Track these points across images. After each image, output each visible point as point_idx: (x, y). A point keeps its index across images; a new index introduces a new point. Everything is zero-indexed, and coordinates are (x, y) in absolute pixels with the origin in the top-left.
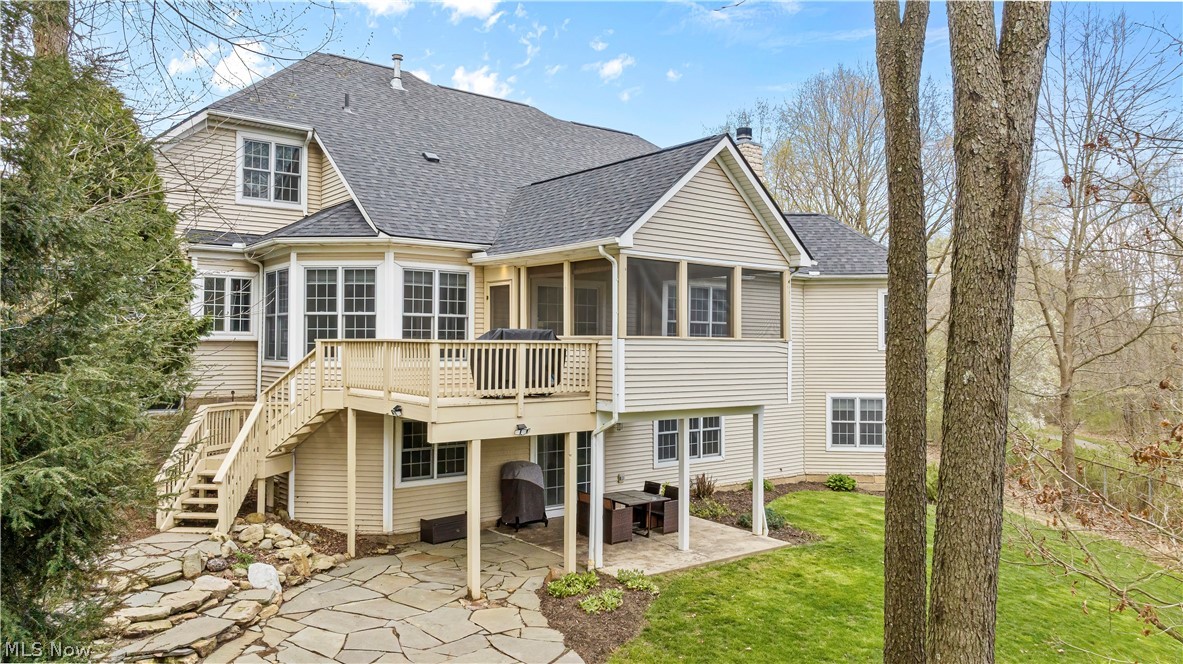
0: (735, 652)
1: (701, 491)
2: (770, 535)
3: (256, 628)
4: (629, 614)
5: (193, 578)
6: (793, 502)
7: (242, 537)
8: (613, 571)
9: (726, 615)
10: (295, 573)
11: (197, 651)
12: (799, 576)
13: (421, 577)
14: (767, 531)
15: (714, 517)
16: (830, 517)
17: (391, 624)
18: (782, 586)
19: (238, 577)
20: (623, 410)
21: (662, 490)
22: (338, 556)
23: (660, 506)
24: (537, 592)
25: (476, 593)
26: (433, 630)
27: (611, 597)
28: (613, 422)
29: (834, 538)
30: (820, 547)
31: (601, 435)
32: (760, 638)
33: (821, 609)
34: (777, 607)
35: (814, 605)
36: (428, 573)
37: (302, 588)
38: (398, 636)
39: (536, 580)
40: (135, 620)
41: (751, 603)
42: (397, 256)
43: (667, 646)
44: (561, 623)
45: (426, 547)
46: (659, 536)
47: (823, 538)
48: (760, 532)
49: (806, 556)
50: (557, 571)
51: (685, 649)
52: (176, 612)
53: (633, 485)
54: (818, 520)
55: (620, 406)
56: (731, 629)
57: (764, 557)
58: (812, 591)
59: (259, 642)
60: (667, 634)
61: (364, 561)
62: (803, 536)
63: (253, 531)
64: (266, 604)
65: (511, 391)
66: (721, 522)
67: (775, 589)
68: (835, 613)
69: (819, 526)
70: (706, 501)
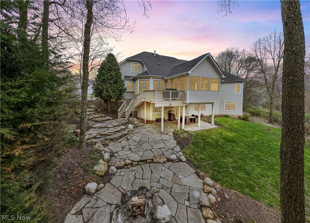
0: (210, 149)
1: (202, 116)
2: (215, 125)
3: (127, 135)
4: (189, 139)
5: (120, 126)
6: (218, 119)
7: (129, 120)
8: (186, 130)
9: (208, 141)
10: (136, 126)
11: (116, 139)
12: (221, 133)
13: (155, 128)
14: (214, 124)
15: (204, 121)
16: (226, 122)
17: (148, 136)
18: (218, 135)
19: (127, 126)
20: (189, 102)
21: (195, 116)
22: (143, 123)
23: (194, 119)
24: (173, 132)
25: (163, 132)
26: (154, 138)
27: (185, 135)
28: (187, 104)
29: (227, 126)
30: (225, 128)
31: (185, 107)
32: (215, 147)
33: (227, 141)
34: (218, 140)
35: (225, 140)
36: (156, 127)
37: (136, 128)
38: (148, 139)
39: (173, 130)
40: (109, 133)
41: (212, 139)
42: (153, 78)
43: (196, 147)
44: (176, 139)
45: (157, 123)
46: (194, 124)
47: (225, 126)
48: (213, 124)
49: (222, 130)
50: (176, 129)
51: (200, 147)
52: (115, 132)
53: (190, 115)
54: (224, 123)
55: (188, 102)
56: (209, 144)
57: (215, 129)
58: (224, 137)
59: (127, 138)
60: (196, 144)
61: (147, 124)
62: (221, 126)
63: (131, 119)
64: (130, 131)
65: (169, 99)
66: (205, 122)
67: (217, 136)
68: (230, 142)
69: (224, 124)
70: (203, 118)
